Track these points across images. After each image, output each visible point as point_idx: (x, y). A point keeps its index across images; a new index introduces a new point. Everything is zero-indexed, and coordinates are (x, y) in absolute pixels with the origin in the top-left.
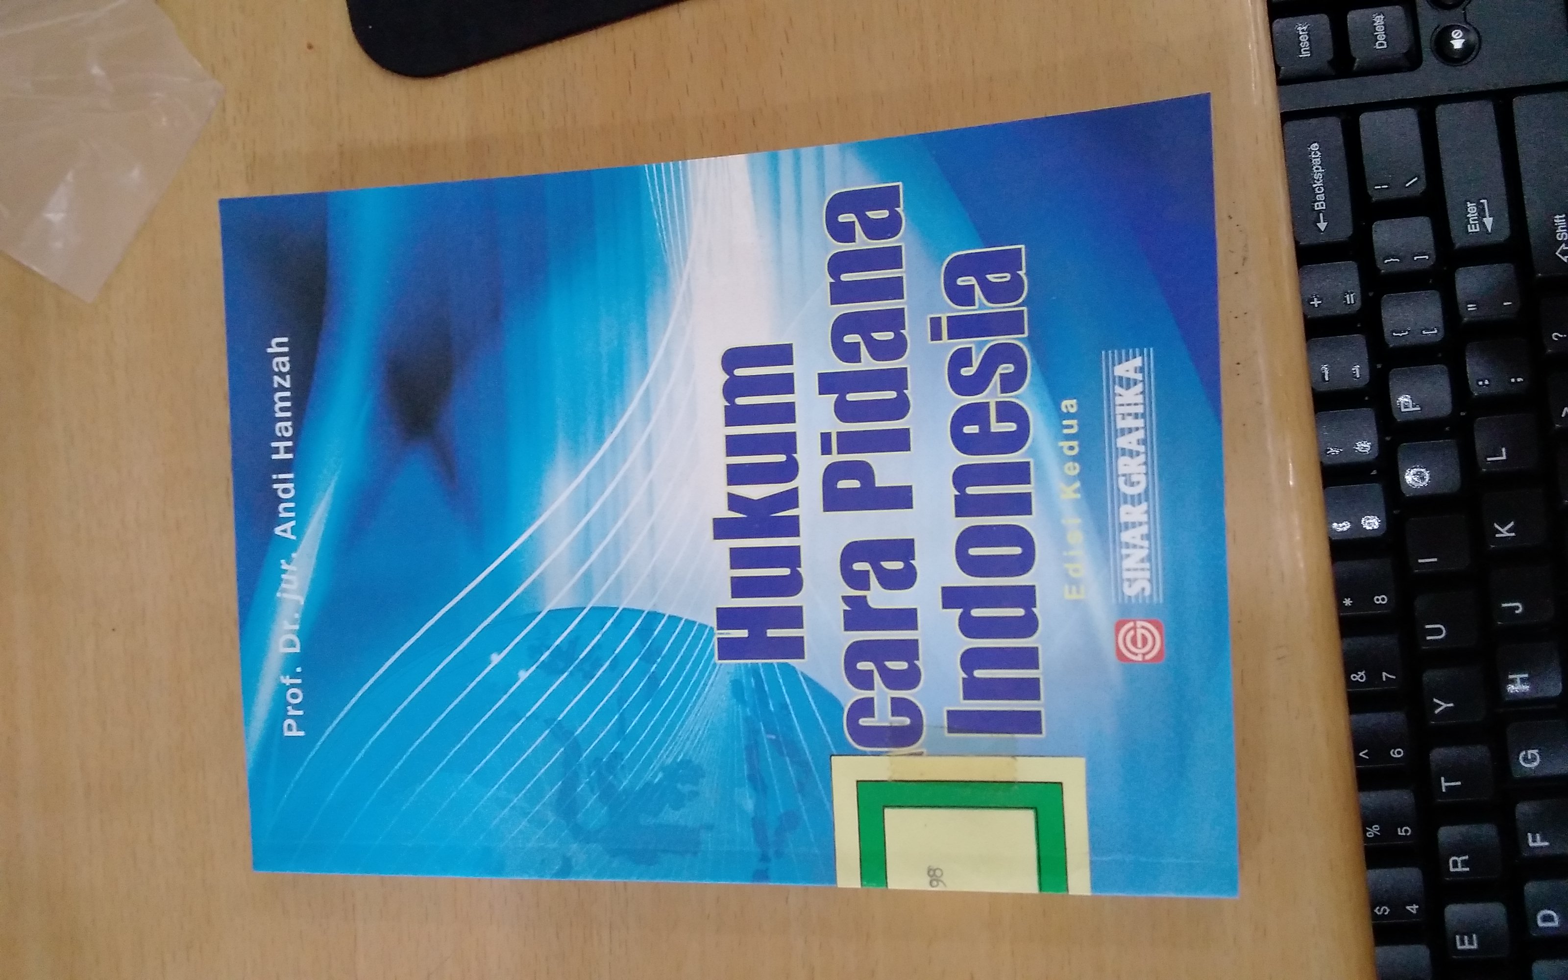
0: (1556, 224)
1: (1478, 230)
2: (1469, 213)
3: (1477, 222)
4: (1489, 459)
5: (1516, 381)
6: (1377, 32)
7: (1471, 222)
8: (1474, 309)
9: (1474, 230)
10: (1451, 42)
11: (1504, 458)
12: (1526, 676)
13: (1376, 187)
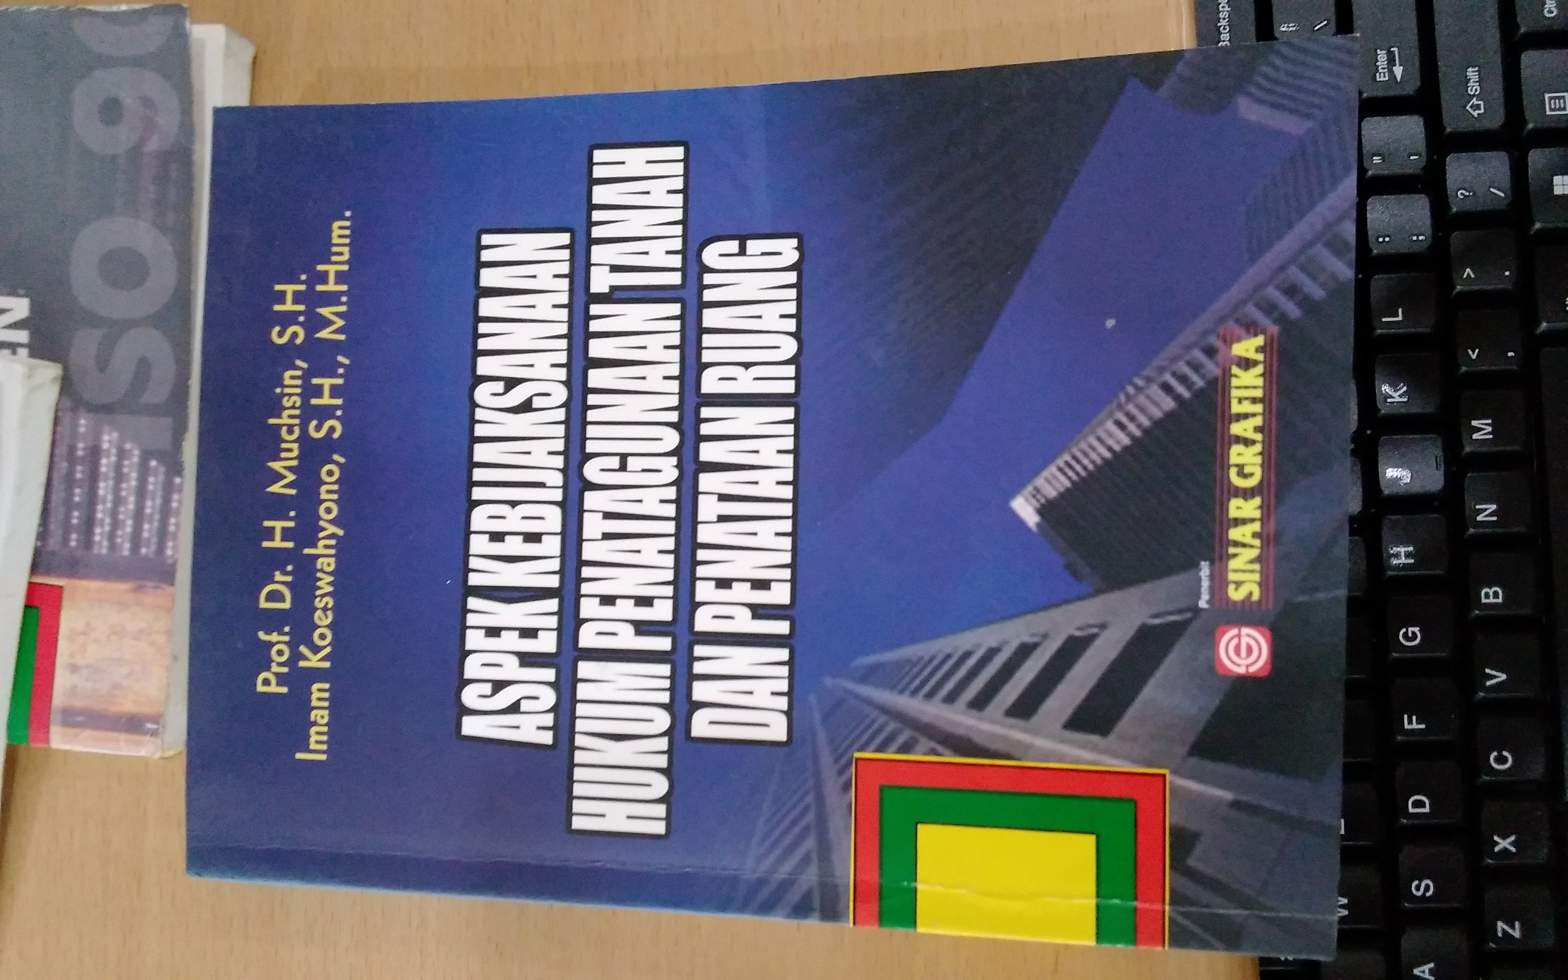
0: (1468, 78)
1: (1387, 79)
2: (1377, 61)
3: (1386, 70)
4: (1384, 320)
5: (1418, 237)
7: (1380, 71)
8: (1380, 161)
9: (1382, 79)
11: (1400, 318)
12: (1411, 549)
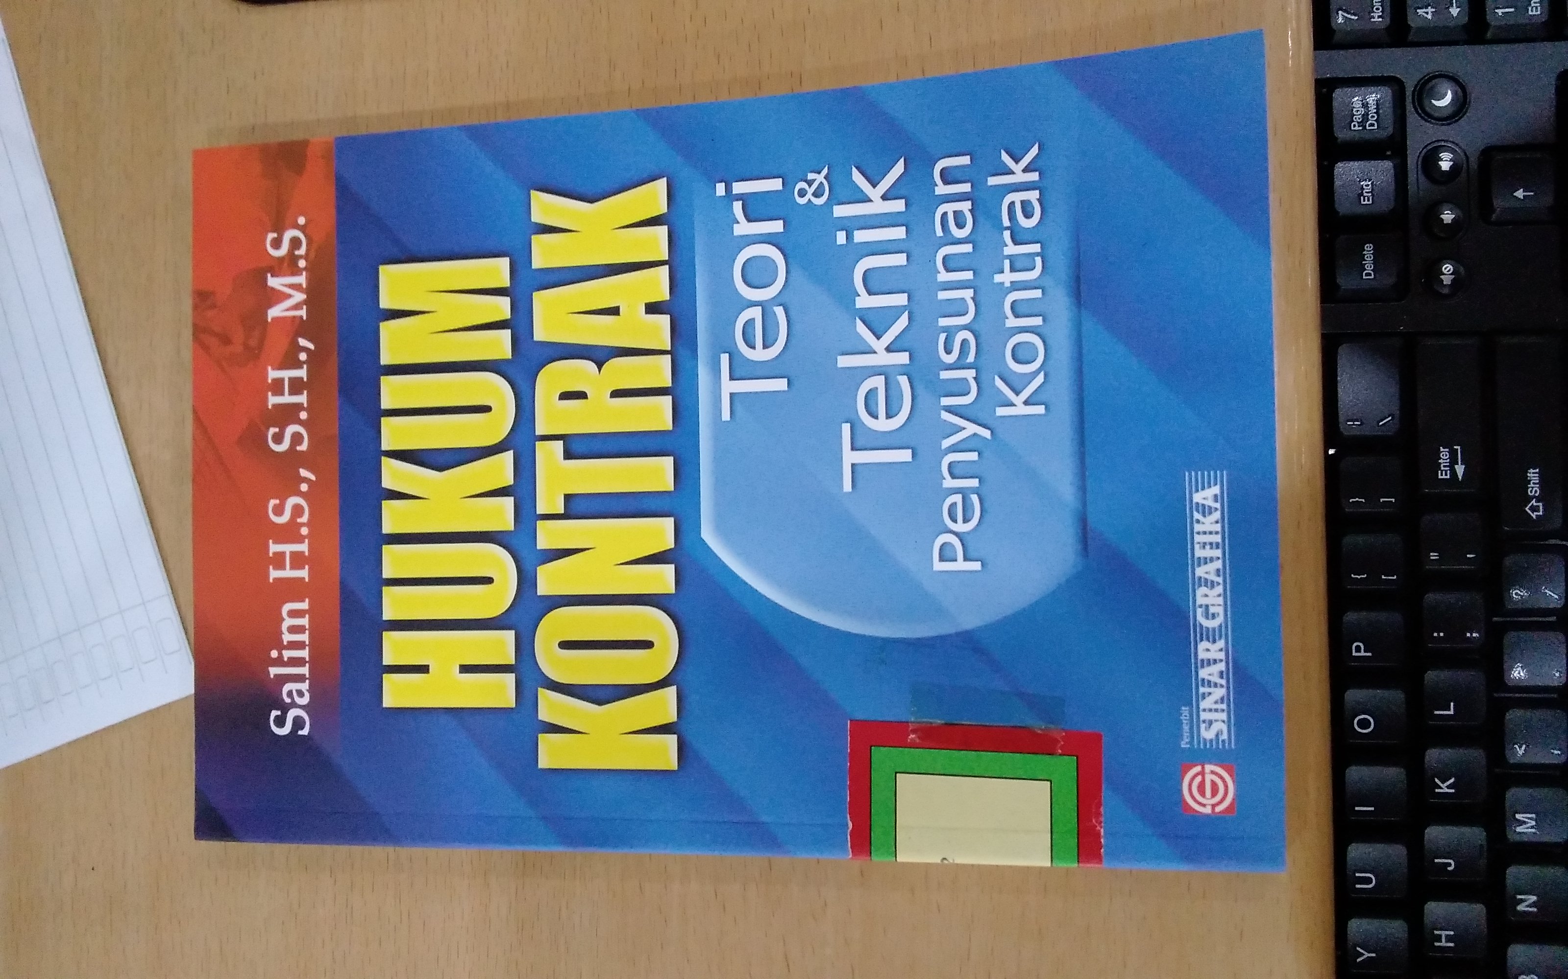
6: (1366, 261)
10: (1442, 277)
13: (1349, 423)
